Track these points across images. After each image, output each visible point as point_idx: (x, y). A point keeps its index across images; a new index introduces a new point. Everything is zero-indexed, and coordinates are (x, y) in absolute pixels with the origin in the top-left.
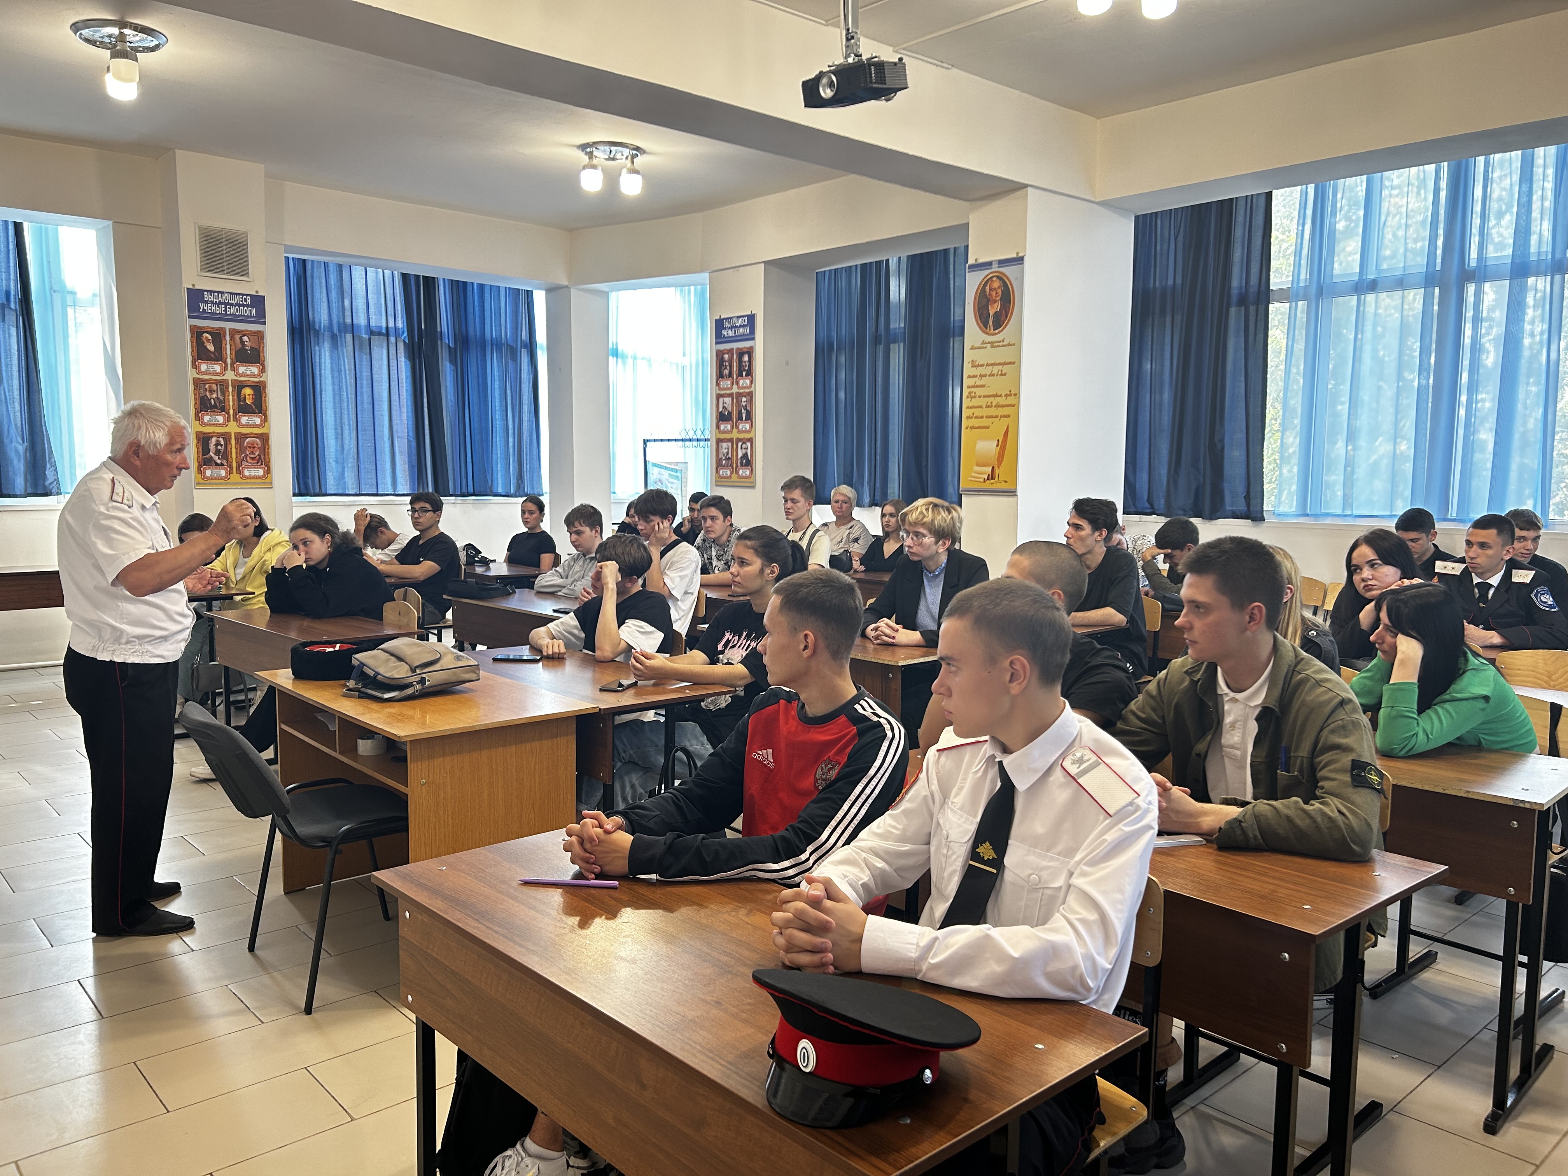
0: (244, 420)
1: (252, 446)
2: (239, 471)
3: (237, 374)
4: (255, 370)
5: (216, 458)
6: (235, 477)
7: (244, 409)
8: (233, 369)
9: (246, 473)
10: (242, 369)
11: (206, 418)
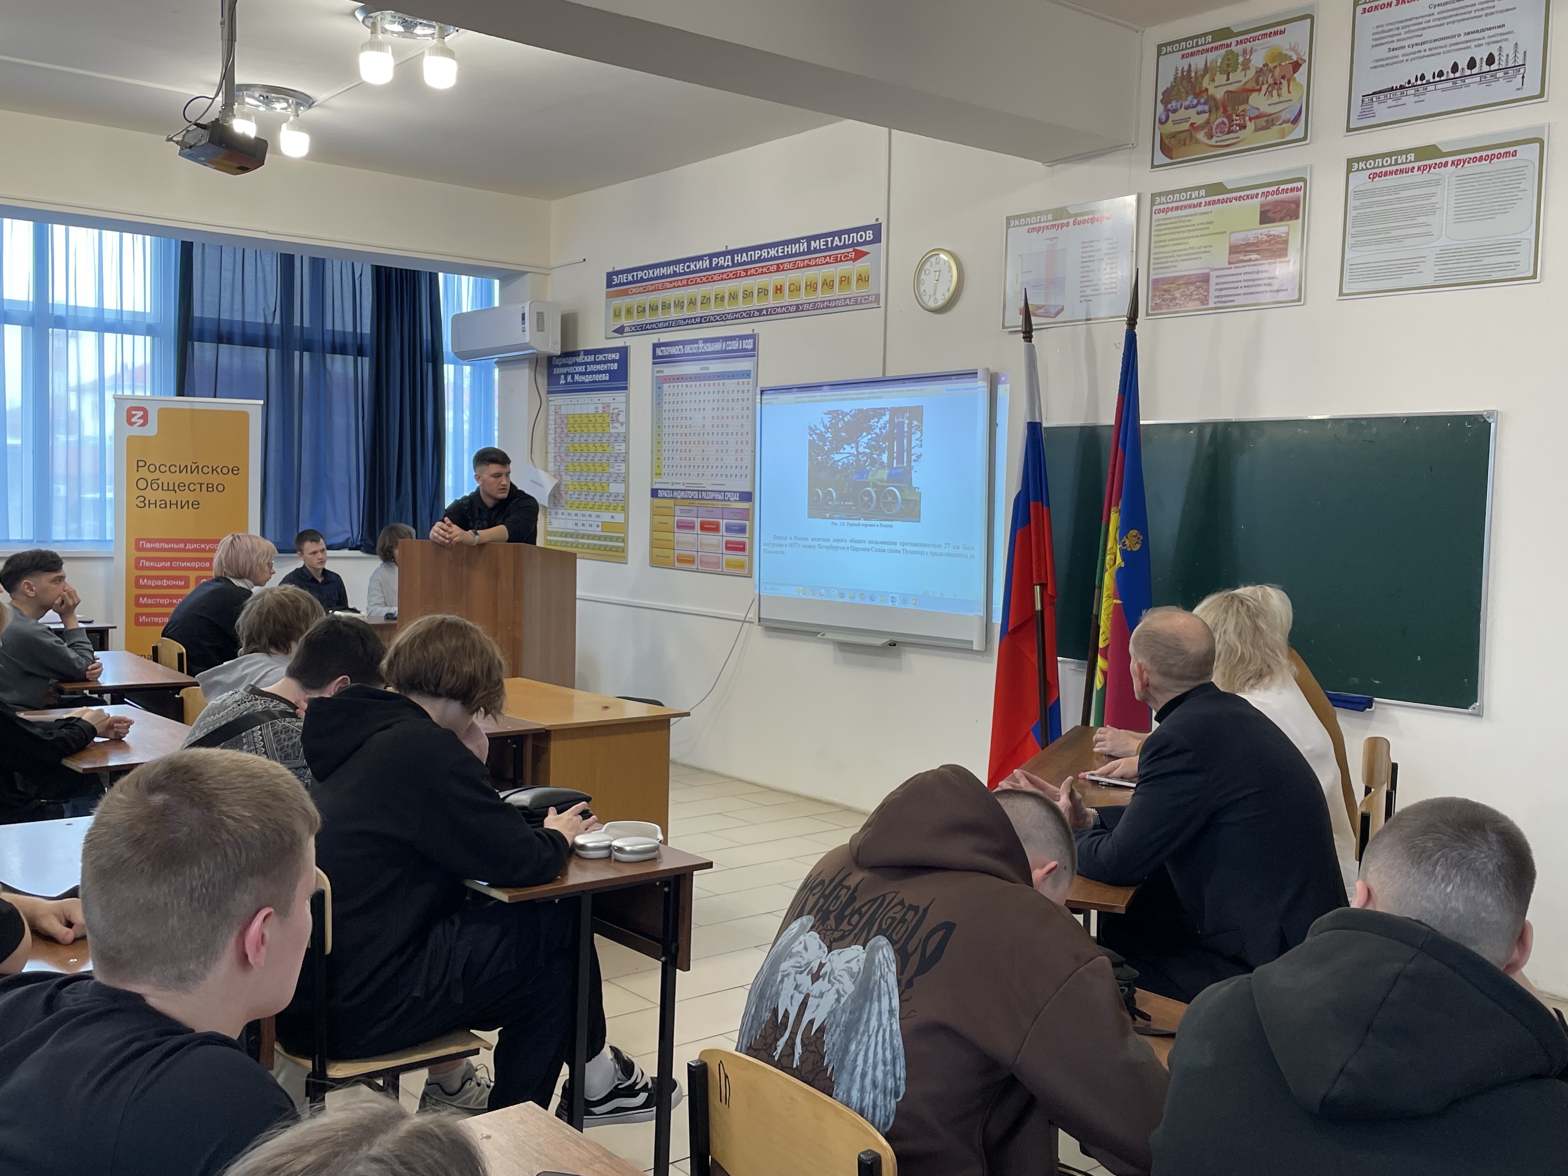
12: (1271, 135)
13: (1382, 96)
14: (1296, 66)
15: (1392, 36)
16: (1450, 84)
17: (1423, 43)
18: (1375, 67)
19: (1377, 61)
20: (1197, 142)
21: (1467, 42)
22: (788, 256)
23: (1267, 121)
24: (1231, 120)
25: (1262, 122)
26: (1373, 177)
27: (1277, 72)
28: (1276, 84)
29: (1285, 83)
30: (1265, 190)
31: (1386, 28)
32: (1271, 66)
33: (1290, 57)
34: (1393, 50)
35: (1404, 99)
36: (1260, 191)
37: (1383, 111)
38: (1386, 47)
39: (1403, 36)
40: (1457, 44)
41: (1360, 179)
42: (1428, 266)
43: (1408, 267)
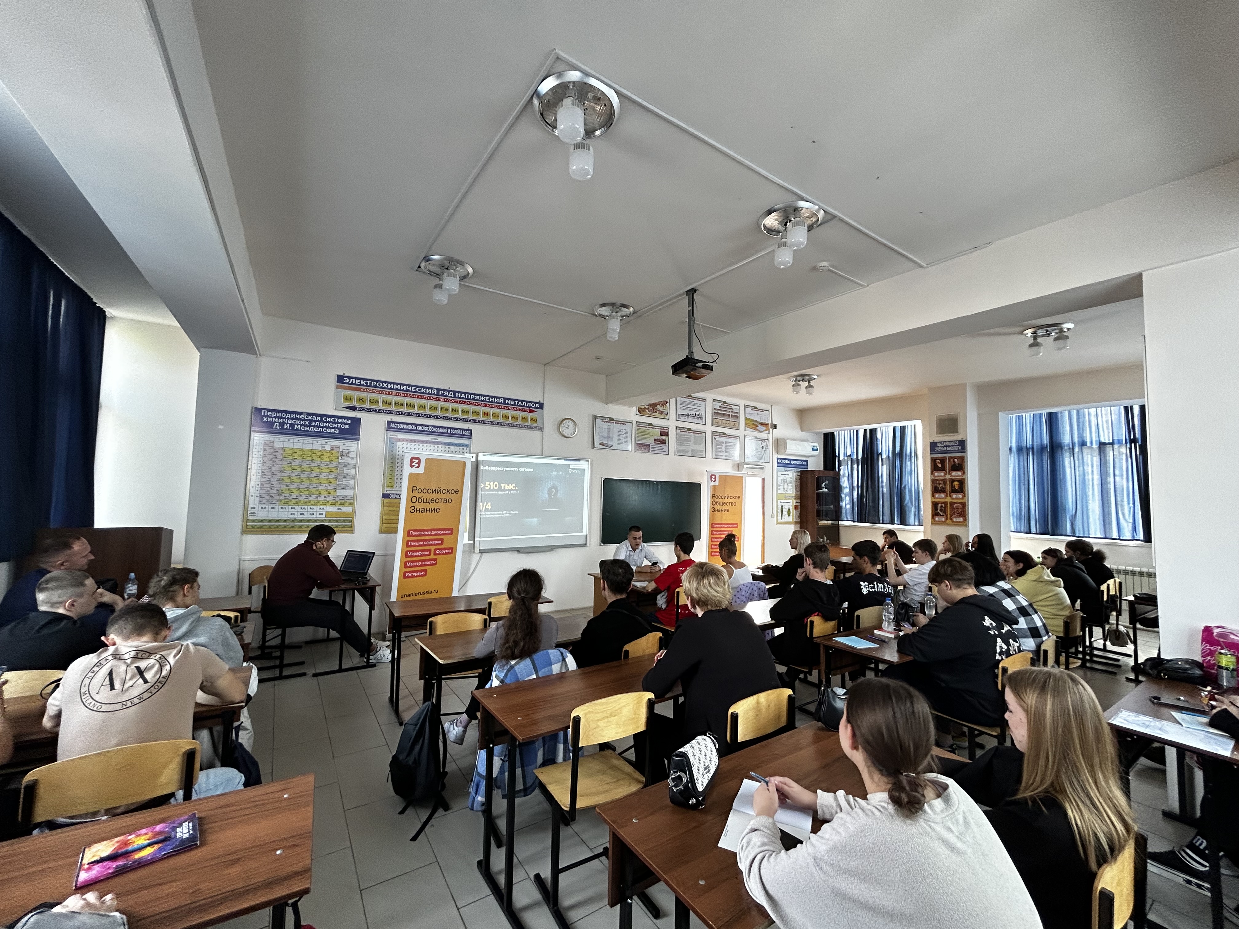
0: (954, 496)
1: (957, 508)
2: (951, 519)
3: (952, 476)
4: (960, 473)
5: (940, 513)
6: (949, 521)
7: (954, 491)
8: (950, 474)
9: (954, 520)
10: (954, 474)
11: (937, 496)
12: (662, 416)
13: (682, 415)
14: (667, 403)
16: (692, 417)
17: (688, 407)
18: (680, 409)
20: (646, 412)
21: (695, 410)
22: (492, 402)
24: (654, 410)
25: (660, 412)
26: (681, 431)
27: (663, 402)
28: (662, 405)
29: (664, 405)
30: (661, 428)
34: (684, 407)
35: (686, 417)
37: (682, 418)
38: (682, 405)
39: (685, 405)
40: (693, 410)
41: (678, 431)
42: (690, 452)
43: (687, 452)
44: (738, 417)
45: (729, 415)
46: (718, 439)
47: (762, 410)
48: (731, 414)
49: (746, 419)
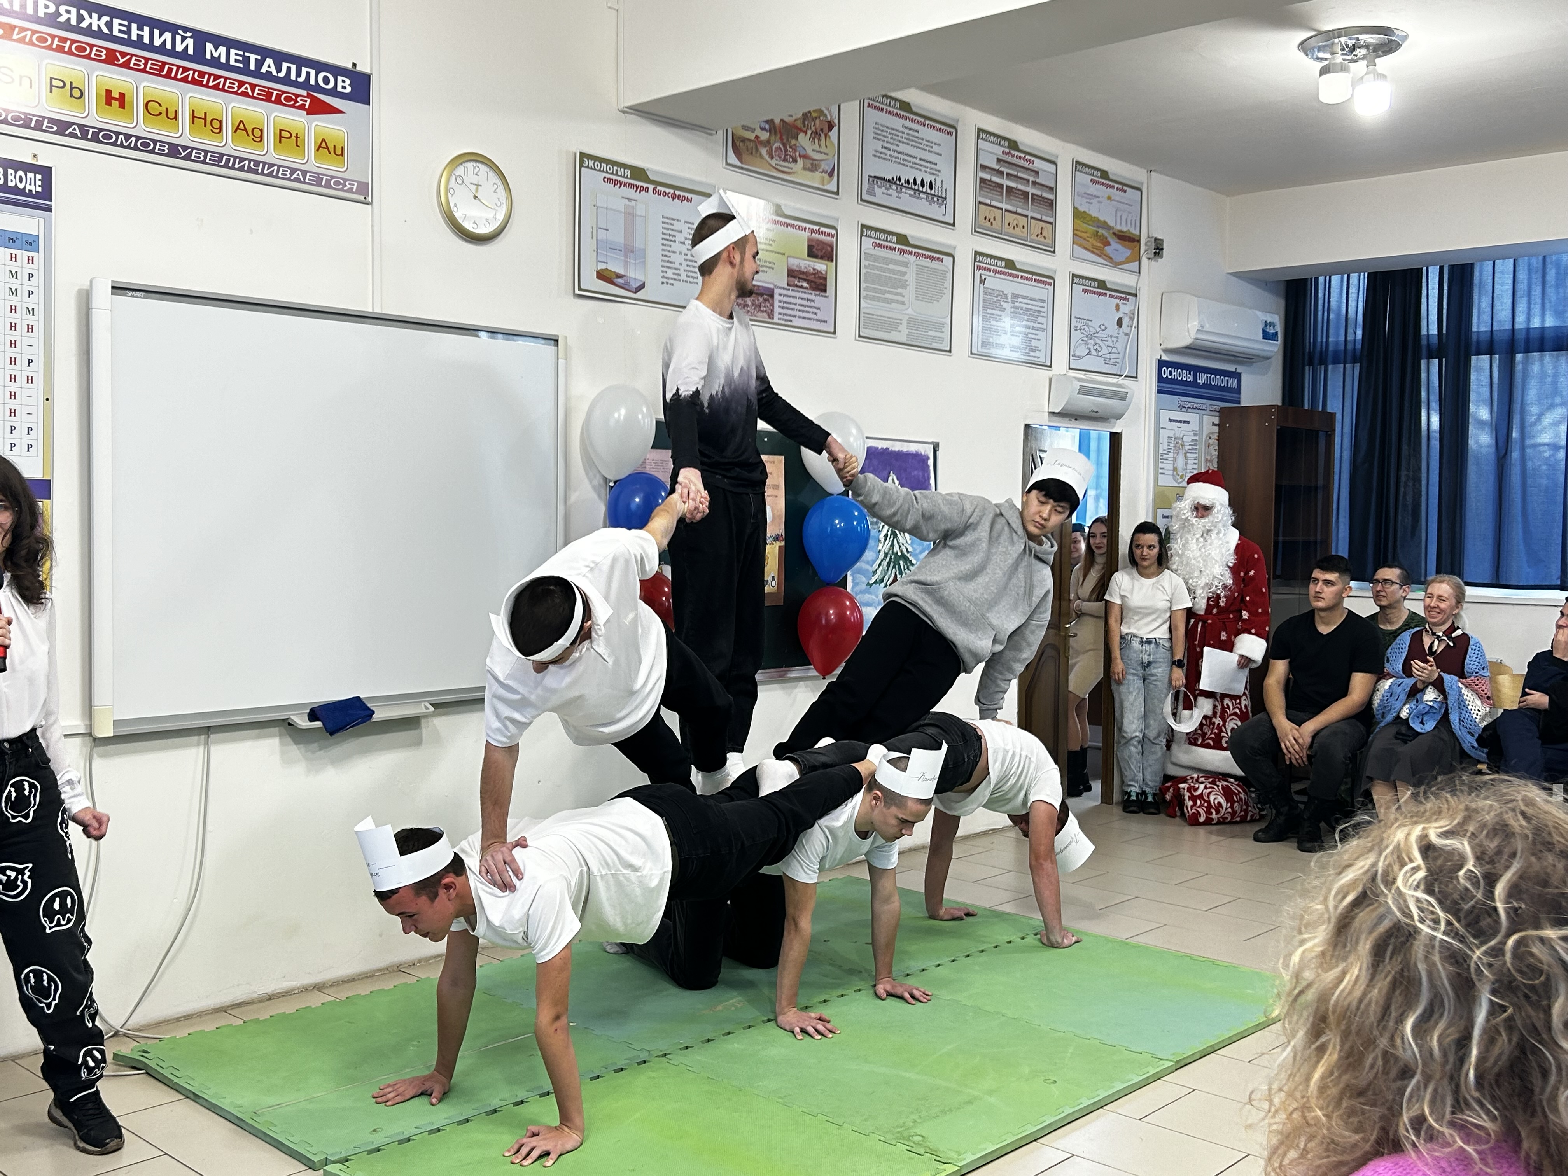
12: (814, 179)
13: (879, 182)
14: (831, 126)
15: (884, 136)
16: (912, 193)
17: (900, 153)
18: (875, 156)
19: (876, 151)
20: (761, 156)
21: (921, 165)
22: (139, 44)
23: (812, 164)
24: (786, 150)
25: (808, 162)
26: (876, 245)
27: (817, 121)
28: (816, 135)
29: (823, 136)
30: (812, 226)
31: (881, 128)
32: (814, 115)
33: (825, 116)
34: (886, 148)
35: (890, 192)
36: (808, 226)
37: (880, 194)
38: (881, 143)
39: (889, 140)
40: (915, 163)
41: (868, 243)
42: (903, 327)
43: (894, 325)
44: (1051, 204)
45: (1025, 194)
46: (994, 282)
47: (1124, 186)
48: (1031, 190)
49: (1078, 215)
